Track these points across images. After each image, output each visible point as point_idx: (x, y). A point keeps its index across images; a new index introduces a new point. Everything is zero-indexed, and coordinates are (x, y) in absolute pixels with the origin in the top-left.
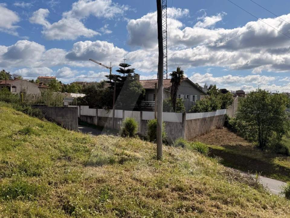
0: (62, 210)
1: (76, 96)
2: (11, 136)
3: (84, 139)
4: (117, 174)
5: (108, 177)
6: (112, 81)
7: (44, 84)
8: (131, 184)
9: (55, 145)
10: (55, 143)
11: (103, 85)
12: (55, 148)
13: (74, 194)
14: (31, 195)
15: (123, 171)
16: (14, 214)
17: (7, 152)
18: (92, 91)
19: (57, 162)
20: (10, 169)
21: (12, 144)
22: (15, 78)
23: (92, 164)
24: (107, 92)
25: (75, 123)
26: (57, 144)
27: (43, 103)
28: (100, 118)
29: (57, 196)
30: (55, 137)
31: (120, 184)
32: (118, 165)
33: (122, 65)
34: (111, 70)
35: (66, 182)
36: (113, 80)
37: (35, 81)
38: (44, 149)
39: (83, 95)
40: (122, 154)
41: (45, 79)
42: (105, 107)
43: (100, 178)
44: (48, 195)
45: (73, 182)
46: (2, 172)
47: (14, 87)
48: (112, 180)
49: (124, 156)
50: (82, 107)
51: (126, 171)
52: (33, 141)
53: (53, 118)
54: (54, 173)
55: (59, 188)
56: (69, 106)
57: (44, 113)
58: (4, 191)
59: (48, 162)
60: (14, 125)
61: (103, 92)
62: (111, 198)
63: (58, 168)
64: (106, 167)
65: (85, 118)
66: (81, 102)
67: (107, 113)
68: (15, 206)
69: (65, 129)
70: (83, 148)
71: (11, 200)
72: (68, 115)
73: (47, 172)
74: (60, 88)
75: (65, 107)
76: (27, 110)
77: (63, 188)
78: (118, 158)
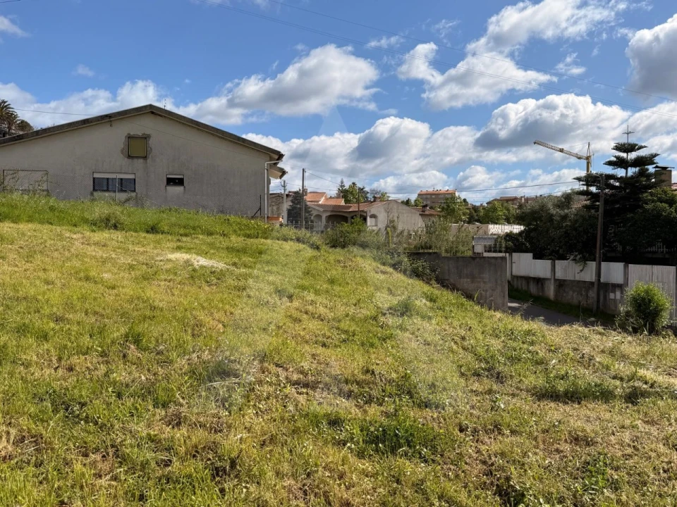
0: (495, 494)
1: (500, 231)
2: (375, 318)
3: (529, 333)
4: (623, 427)
5: (601, 432)
6: (593, 189)
7: (431, 208)
8: (666, 460)
9: (466, 344)
10: (463, 338)
11: (569, 203)
12: (464, 349)
13: (519, 462)
14: (425, 450)
15: (639, 422)
16: (395, 485)
17: (371, 350)
18: (540, 218)
19: (471, 382)
20: (380, 388)
21: (379, 335)
22: (374, 197)
23: (554, 396)
24: (582, 216)
25: (501, 293)
26: (469, 340)
27: (430, 248)
28: (561, 284)
29: (480, 460)
30: (462, 324)
31: (636, 455)
32: (624, 406)
33: (620, 148)
34: (588, 163)
35: (498, 430)
36: (597, 186)
37: (413, 202)
38: (443, 349)
39: (517, 229)
40: (632, 377)
41: (434, 197)
42: (576, 256)
43: (580, 433)
44: (460, 454)
45: (513, 432)
46: (366, 392)
47: (373, 216)
48: (610, 441)
49: (637, 384)
50: (515, 255)
51: (647, 422)
52: (419, 329)
53: (452, 281)
54: (468, 407)
55: (482, 442)
56: (486, 255)
57: (434, 271)
58: (372, 432)
59: (452, 380)
60: (378, 294)
61: (568, 219)
62: (615, 486)
63: (477, 395)
64: (591, 406)
65: (524, 282)
66: (514, 244)
67: (581, 271)
68: (395, 468)
69: (482, 306)
70: (529, 355)
71: (387, 453)
72: (484, 275)
73: (453, 403)
74: (464, 214)
75: (476, 257)
76: (400, 263)
77: (491, 445)
78: (623, 388)
